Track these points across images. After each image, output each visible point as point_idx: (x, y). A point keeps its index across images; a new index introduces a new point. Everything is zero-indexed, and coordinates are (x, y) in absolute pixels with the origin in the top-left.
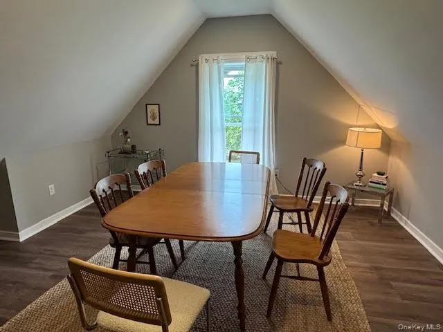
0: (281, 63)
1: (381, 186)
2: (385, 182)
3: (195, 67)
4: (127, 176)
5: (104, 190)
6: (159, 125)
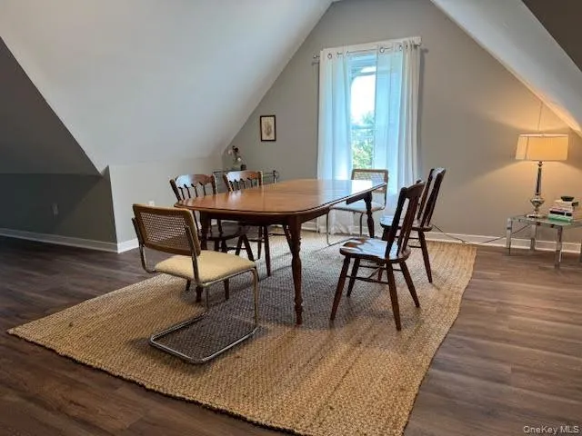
0: (426, 51)
1: (565, 217)
2: (571, 211)
3: (316, 65)
4: (212, 177)
5: (185, 186)
6: (275, 140)
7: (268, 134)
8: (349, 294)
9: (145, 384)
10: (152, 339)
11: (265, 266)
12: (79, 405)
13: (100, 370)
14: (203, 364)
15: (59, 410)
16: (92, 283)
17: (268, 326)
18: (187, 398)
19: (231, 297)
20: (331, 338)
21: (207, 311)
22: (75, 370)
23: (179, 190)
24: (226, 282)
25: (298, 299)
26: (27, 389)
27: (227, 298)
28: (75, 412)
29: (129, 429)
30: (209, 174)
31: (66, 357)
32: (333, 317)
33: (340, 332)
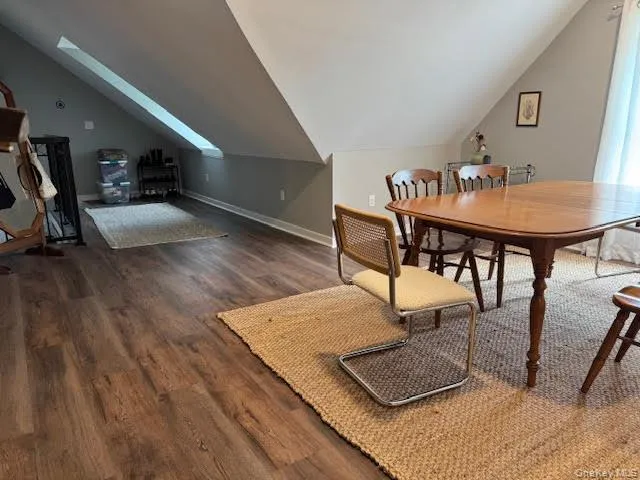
3: (616, 20)
4: (439, 174)
5: (404, 183)
6: (536, 126)
7: (528, 118)
8: (618, 359)
9: (322, 414)
10: (341, 358)
11: (495, 291)
12: (253, 417)
13: (283, 381)
14: (391, 407)
15: (235, 417)
16: (301, 276)
17: (484, 377)
18: (363, 449)
19: (442, 325)
20: (576, 422)
21: (410, 337)
22: (261, 373)
23: (396, 189)
24: (438, 312)
25: (533, 354)
26: (216, 382)
27: (437, 326)
28: (249, 424)
29: (293, 465)
30: (435, 170)
31: (256, 356)
32: (585, 389)
33: (595, 416)
